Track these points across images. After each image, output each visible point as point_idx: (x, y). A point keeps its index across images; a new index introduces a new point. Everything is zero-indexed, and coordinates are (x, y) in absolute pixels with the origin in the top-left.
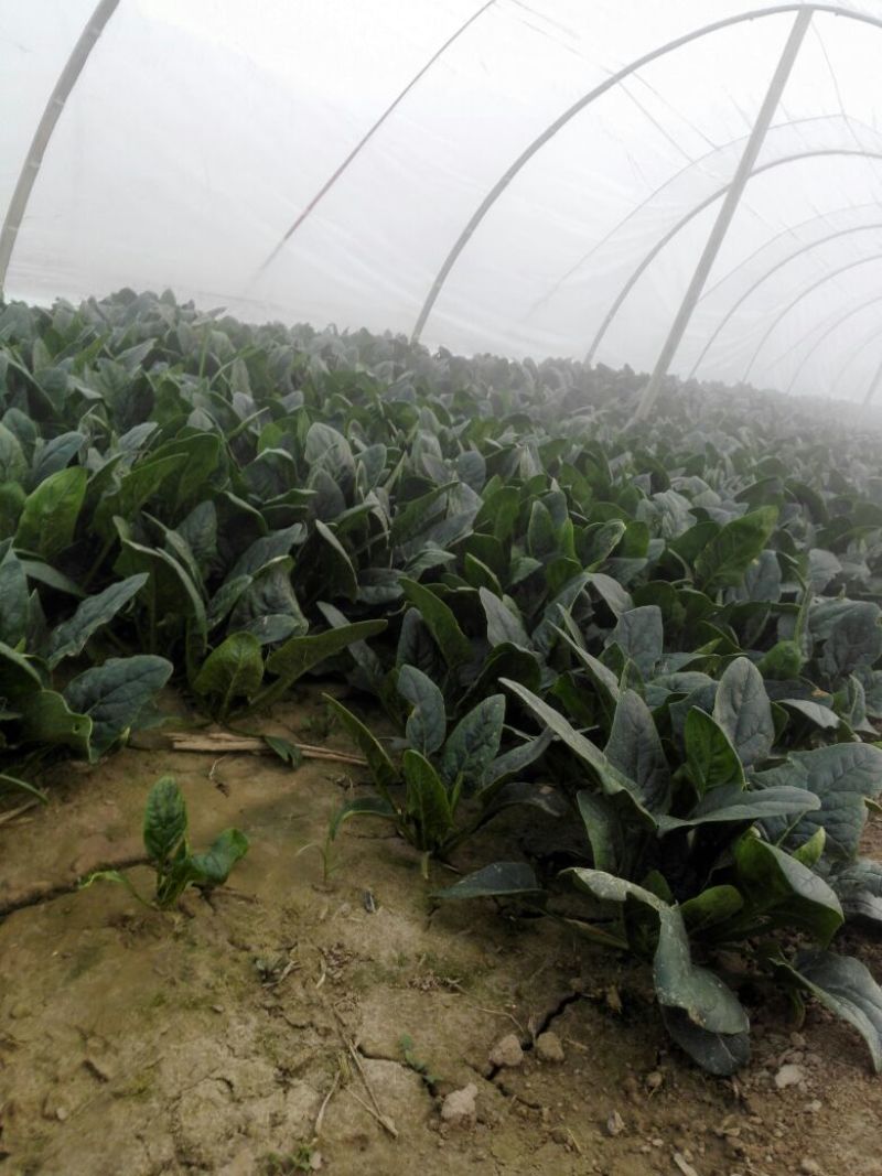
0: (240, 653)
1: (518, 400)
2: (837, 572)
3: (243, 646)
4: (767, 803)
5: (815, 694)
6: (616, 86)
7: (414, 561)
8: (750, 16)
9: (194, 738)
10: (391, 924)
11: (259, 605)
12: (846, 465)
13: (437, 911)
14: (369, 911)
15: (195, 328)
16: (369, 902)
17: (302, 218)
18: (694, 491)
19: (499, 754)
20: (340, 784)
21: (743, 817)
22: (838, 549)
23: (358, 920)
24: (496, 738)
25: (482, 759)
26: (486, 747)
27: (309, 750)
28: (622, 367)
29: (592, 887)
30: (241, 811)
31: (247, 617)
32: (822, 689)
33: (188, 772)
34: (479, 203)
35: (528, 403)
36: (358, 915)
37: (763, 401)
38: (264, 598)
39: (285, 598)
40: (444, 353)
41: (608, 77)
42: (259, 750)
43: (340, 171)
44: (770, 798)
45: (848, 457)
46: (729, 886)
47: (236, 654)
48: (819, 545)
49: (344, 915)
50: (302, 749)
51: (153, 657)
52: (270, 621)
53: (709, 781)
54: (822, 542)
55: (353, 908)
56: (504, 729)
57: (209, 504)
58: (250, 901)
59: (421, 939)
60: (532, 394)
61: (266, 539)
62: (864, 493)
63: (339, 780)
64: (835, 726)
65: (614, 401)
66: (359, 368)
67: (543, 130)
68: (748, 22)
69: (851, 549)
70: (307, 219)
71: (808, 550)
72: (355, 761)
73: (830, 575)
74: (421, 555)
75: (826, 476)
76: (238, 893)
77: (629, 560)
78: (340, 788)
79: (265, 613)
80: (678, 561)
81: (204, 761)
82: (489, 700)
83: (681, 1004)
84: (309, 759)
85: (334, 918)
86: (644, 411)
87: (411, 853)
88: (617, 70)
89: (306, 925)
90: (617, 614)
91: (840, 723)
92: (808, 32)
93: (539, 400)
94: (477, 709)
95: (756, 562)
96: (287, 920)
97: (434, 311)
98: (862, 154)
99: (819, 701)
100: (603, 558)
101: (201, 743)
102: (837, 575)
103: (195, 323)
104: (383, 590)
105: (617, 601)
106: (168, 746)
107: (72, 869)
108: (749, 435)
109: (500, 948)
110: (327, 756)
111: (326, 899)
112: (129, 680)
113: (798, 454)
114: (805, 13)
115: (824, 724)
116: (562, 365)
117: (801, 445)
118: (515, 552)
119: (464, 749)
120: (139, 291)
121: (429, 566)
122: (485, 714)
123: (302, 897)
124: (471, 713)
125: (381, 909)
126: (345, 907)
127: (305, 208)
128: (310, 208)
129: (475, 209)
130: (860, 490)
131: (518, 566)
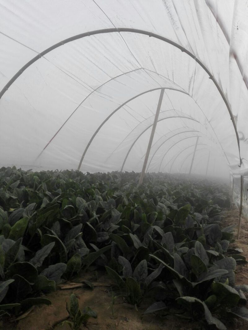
0: (76, 260)
1: (111, 184)
2: (201, 218)
3: (77, 258)
4: (216, 274)
5: (211, 248)
6: (121, 108)
7: (109, 229)
8: (151, 91)
9: (66, 285)
10: (134, 323)
11: (77, 246)
12: (192, 190)
13: (143, 319)
14: (127, 321)
15: (28, 176)
16: (127, 319)
17: (48, 144)
18: (163, 202)
19: (148, 275)
20: (105, 292)
21: (211, 278)
22: (200, 212)
23: (126, 324)
24: (146, 271)
25: (144, 277)
26: (144, 274)
27: (95, 284)
28: (132, 171)
29: (187, 300)
30: (85, 303)
31: (74, 250)
32: (212, 247)
33: (67, 295)
34: (92, 136)
35: (113, 184)
36: (125, 323)
37: (166, 176)
38: (78, 244)
39: (83, 244)
40: (88, 173)
41: (119, 106)
42: (83, 286)
43: (57, 132)
44: (216, 272)
45: (192, 188)
46: (213, 295)
47: (75, 260)
48: (195, 212)
49: (122, 323)
50: (93, 284)
51: (61, 263)
52: (81, 250)
53: (199, 272)
54: (196, 210)
55: (123, 321)
56: (148, 269)
57: (57, 222)
58: (97, 324)
59: (143, 326)
60: (113, 181)
61: (73, 229)
62: (200, 197)
63: (105, 291)
64: (219, 255)
65: (133, 180)
66: (71, 180)
67: (106, 119)
68: (150, 92)
69: (203, 212)
70: (49, 144)
71: (193, 213)
72: (107, 285)
73: (200, 219)
74: (111, 227)
75: (190, 194)
76: (93, 323)
77: (159, 221)
78: (106, 293)
79: (78, 248)
80: (170, 220)
81: (70, 291)
82: (142, 262)
83: (214, 323)
84: (95, 286)
85: (120, 325)
86: (141, 182)
87: (130, 306)
88: (122, 104)
89: (113, 328)
90: (162, 235)
91: (219, 254)
92: (164, 93)
93: (115, 183)
94: (139, 264)
95: (187, 218)
96: (108, 327)
97: (83, 163)
98: (179, 117)
99: (212, 250)
100: (154, 221)
101: (68, 287)
102: (202, 218)
103: (28, 174)
104: (103, 238)
105: (161, 232)
106: (60, 289)
107: (49, 324)
108: (167, 185)
109: (161, 324)
110: (99, 285)
111: (115, 321)
112: (56, 270)
113: (181, 189)
114: (163, 90)
115: (216, 255)
116: (116, 172)
117: (181, 187)
118: (132, 223)
119: (138, 275)
120: (6, 167)
121: (113, 230)
122: (142, 266)
123: (109, 321)
124: (138, 266)
125: (130, 320)
126: (121, 321)
127: (49, 141)
128: (50, 142)
129: (90, 138)
130: (199, 196)
131: (134, 226)
